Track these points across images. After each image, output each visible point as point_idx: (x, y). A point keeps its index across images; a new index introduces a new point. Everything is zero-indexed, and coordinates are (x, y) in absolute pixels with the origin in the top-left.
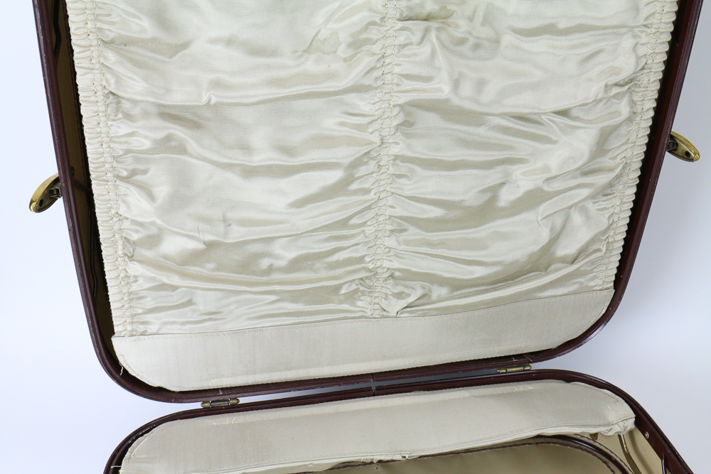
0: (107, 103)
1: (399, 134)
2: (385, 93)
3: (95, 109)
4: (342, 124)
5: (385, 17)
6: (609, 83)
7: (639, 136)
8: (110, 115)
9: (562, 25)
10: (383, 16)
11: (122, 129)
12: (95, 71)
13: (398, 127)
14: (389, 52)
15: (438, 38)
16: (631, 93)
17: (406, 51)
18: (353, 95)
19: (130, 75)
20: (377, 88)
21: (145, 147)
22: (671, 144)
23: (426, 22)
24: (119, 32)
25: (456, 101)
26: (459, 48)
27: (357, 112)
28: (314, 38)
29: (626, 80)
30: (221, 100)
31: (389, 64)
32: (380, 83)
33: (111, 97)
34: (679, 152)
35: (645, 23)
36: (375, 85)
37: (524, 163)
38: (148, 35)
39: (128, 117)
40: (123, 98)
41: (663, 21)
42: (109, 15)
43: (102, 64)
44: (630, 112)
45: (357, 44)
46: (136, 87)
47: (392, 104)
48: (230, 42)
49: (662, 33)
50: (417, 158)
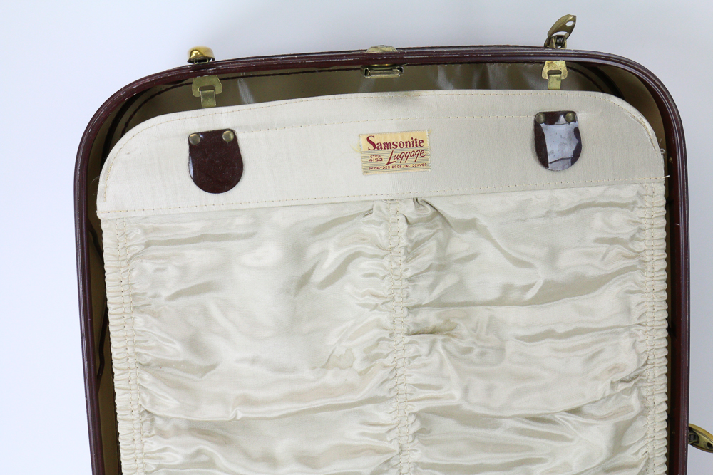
0: (143, 420)
1: (416, 441)
2: (400, 403)
3: (131, 426)
4: (363, 434)
5: (393, 333)
6: (614, 380)
7: (657, 430)
8: (144, 432)
9: (561, 329)
10: (391, 332)
11: (154, 445)
12: (132, 392)
13: (415, 435)
14: (400, 364)
15: (445, 348)
16: (639, 389)
17: (416, 362)
18: (370, 406)
19: (164, 394)
20: (392, 398)
21: (176, 463)
22: (692, 437)
23: (432, 335)
24: (154, 355)
25: (467, 407)
26: (466, 356)
27: (376, 422)
28: (330, 355)
29: (632, 376)
30: (246, 415)
31: (402, 375)
32: (393, 393)
33: (146, 415)
34: (701, 444)
35: (639, 322)
36: (389, 396)
37: (543, 463)
38: (181, 359)
39: (162, 434)
40: (157, 416)
41: (656, 319)
42: (146, 341)
43: (139, 385)
44: (641, 407)
45: (371, 358)
46: (169, 404)
47: (407, 412)
48: (254, 361)
49: (658, 330)
50: (437, 465)
